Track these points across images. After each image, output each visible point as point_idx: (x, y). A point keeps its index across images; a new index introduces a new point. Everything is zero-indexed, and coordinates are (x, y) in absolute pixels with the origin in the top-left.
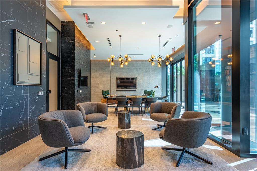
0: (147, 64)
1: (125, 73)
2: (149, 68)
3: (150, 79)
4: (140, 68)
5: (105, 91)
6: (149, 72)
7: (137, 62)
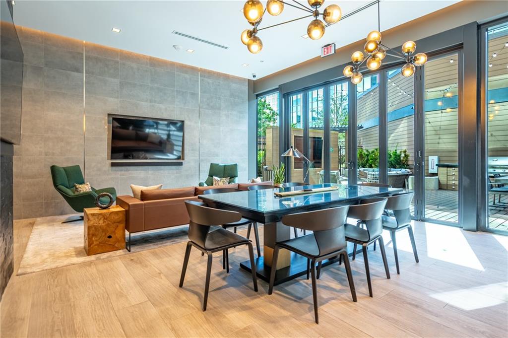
0: (213, 83)
1: (144, 103)
2: (220, 98)
3: (221, 129)
4: (194, 95)
5: (64, 168)
6: (219, 109)
7: (186, 72)
